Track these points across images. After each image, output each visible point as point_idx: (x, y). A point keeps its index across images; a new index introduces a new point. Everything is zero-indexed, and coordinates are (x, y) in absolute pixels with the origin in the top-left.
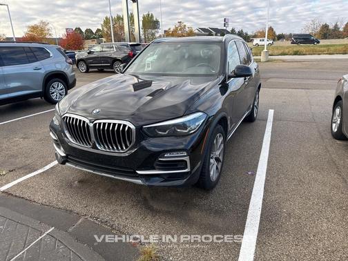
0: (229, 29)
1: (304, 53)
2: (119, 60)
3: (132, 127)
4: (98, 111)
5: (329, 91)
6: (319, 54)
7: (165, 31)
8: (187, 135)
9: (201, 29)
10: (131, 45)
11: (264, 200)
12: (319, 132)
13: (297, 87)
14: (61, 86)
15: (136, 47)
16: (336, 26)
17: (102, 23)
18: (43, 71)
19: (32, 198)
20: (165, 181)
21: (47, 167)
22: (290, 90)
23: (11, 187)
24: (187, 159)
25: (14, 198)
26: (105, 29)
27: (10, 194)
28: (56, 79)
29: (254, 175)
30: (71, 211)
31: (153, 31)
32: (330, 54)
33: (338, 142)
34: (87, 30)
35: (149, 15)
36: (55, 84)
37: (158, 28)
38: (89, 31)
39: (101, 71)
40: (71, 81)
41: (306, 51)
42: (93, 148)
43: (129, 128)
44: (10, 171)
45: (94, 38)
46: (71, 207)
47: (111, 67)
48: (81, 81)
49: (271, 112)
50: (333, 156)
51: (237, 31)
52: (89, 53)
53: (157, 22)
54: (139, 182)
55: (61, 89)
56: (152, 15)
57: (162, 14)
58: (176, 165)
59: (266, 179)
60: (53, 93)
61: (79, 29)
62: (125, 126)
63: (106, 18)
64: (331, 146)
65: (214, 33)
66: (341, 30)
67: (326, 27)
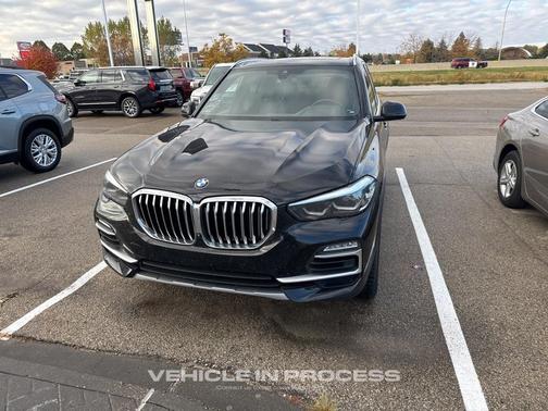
0: (291, 47)
1: (406, 82)
2: (131, 95)
3: (272, 206)
4: (204, 182)
5: (465, 138)
6: (427, 84)
7: (191, 48)
8: (356, 214)
9: (249, 46)
10: (151, 71)
11: (456, 306)
12: (481, 198)
13: (418, 133)
14: (50, 141)
15: (158, 74)
16: (443, 43)
17: (84, 33)
18: (17, 116)
19: (76, 341)
20: (323, 291)
21: (79, 284)
22: (411, 138)
23: (26, 326)
24: (358, 253)
25: (40, 345)
26: (89, 44)
27: (29, 338)
28: (41, 130)
29: (423, 268)
30: (158, 357)
31: (172, 48)
32: (442, 84)
33: (514, 211)
34: (56, 46)
35: (163, 21)
36: (40, 138)
37: (179, 43)
38: (59, 47)
39: (98, 113)
40: (65, 133)
41: (409, 80)
42: (195, 245)
43: (266, 207)
44: (8, 296)
45: (69, 59)
46: (154, 350)
47: (119, 107)
48: (80, 131)
49: (400, 172)
50: (517, 232)
51: (303, 49)
52: (77, 84)
53: (177, 33)
54: (281, 296)
55: (50, 147)
56: (168, 22)
57: (186, 19)
58: (342, 264)
59: (444, 274)
60: (37, 153)
61: (42, 43)
62: (258, 205)
63: (90, 26)
64: (507, 218)
65: (268, 52)
66: (450, 48)
67: (429, 44)
